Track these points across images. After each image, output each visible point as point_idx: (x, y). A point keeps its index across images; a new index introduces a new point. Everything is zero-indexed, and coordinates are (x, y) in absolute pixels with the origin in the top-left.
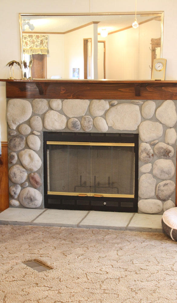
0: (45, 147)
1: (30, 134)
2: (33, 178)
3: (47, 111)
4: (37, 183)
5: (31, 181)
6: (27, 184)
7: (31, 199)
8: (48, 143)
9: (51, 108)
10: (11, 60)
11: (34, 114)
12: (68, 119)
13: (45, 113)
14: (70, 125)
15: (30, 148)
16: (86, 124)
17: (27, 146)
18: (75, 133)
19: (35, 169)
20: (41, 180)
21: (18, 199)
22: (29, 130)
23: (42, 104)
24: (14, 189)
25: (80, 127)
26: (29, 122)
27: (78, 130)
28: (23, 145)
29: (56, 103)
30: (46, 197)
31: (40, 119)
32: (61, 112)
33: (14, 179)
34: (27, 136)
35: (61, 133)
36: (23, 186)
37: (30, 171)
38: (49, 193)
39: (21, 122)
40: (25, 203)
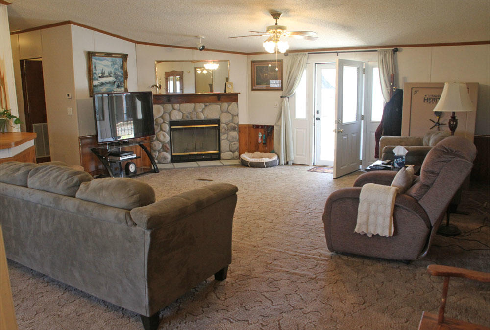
0: (171, 130)
1: (162, 123)
2: (165, 147)
3: (172, 110)
4: (168, 149)
5: (164, 148)
6: (162, 150)
7: (165, 158)
8: (172, 127)
9: (174, 109)
10: (152, 85)
11: (165, 112)
12: (183, 113)
13: (171, 112)
14: (185, 117)
15: (163, 131)
16: (193, 116)
17: (161, 130)
18: (187, 121)
19: (166, 142)
20: (169, 147)
21: (157, 160)
22: (162, 121)
23: (169, 107)
24: (155, 154)
25: (189, 118)
26: (162, 117)
27: (189, 119)
28: (159, 129)
29: (177, 106)
30: (172, 157)
31: (168, 115)
32: (179, 110)
33: (154, 148)
34: (161, 124)
35: (179, 121)
36: (159, 152)
37: (163, 143)
38: (174, 154)
39: (158, 117)
40: (162, 161)
